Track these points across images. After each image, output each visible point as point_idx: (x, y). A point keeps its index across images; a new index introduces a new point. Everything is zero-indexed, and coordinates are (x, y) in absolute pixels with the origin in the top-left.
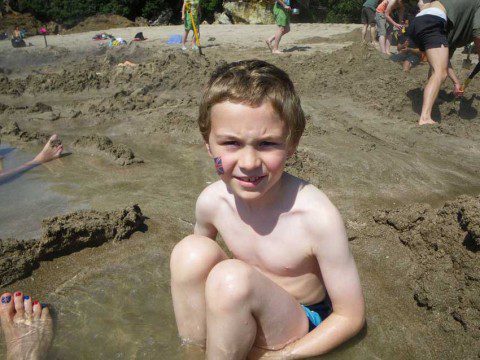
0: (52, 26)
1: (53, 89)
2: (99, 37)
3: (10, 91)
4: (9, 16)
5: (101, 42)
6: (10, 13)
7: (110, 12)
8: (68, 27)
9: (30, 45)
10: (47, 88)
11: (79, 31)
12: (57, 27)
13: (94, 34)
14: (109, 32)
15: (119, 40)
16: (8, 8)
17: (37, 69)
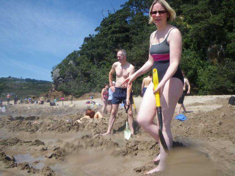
0: (70, 97)
1: (52, 130)
2: (89, 103)
3: (30, 130)
4: (53, 92)
5: (89, 105)
6: (54, 91)
7: (96, 91)
8: (77, 97)
9: (58, 105)
10: (49, 129)
11: (81, 99)
12: (72, 98)
13: (86, 101)
14: (93, 100)
15: (97, 104)
16: (54, 89)
17: (52, 118)
